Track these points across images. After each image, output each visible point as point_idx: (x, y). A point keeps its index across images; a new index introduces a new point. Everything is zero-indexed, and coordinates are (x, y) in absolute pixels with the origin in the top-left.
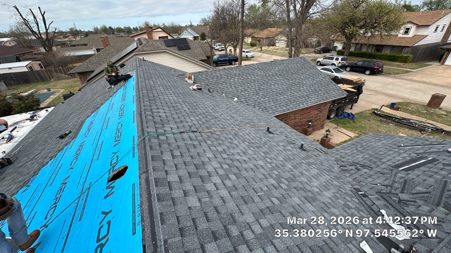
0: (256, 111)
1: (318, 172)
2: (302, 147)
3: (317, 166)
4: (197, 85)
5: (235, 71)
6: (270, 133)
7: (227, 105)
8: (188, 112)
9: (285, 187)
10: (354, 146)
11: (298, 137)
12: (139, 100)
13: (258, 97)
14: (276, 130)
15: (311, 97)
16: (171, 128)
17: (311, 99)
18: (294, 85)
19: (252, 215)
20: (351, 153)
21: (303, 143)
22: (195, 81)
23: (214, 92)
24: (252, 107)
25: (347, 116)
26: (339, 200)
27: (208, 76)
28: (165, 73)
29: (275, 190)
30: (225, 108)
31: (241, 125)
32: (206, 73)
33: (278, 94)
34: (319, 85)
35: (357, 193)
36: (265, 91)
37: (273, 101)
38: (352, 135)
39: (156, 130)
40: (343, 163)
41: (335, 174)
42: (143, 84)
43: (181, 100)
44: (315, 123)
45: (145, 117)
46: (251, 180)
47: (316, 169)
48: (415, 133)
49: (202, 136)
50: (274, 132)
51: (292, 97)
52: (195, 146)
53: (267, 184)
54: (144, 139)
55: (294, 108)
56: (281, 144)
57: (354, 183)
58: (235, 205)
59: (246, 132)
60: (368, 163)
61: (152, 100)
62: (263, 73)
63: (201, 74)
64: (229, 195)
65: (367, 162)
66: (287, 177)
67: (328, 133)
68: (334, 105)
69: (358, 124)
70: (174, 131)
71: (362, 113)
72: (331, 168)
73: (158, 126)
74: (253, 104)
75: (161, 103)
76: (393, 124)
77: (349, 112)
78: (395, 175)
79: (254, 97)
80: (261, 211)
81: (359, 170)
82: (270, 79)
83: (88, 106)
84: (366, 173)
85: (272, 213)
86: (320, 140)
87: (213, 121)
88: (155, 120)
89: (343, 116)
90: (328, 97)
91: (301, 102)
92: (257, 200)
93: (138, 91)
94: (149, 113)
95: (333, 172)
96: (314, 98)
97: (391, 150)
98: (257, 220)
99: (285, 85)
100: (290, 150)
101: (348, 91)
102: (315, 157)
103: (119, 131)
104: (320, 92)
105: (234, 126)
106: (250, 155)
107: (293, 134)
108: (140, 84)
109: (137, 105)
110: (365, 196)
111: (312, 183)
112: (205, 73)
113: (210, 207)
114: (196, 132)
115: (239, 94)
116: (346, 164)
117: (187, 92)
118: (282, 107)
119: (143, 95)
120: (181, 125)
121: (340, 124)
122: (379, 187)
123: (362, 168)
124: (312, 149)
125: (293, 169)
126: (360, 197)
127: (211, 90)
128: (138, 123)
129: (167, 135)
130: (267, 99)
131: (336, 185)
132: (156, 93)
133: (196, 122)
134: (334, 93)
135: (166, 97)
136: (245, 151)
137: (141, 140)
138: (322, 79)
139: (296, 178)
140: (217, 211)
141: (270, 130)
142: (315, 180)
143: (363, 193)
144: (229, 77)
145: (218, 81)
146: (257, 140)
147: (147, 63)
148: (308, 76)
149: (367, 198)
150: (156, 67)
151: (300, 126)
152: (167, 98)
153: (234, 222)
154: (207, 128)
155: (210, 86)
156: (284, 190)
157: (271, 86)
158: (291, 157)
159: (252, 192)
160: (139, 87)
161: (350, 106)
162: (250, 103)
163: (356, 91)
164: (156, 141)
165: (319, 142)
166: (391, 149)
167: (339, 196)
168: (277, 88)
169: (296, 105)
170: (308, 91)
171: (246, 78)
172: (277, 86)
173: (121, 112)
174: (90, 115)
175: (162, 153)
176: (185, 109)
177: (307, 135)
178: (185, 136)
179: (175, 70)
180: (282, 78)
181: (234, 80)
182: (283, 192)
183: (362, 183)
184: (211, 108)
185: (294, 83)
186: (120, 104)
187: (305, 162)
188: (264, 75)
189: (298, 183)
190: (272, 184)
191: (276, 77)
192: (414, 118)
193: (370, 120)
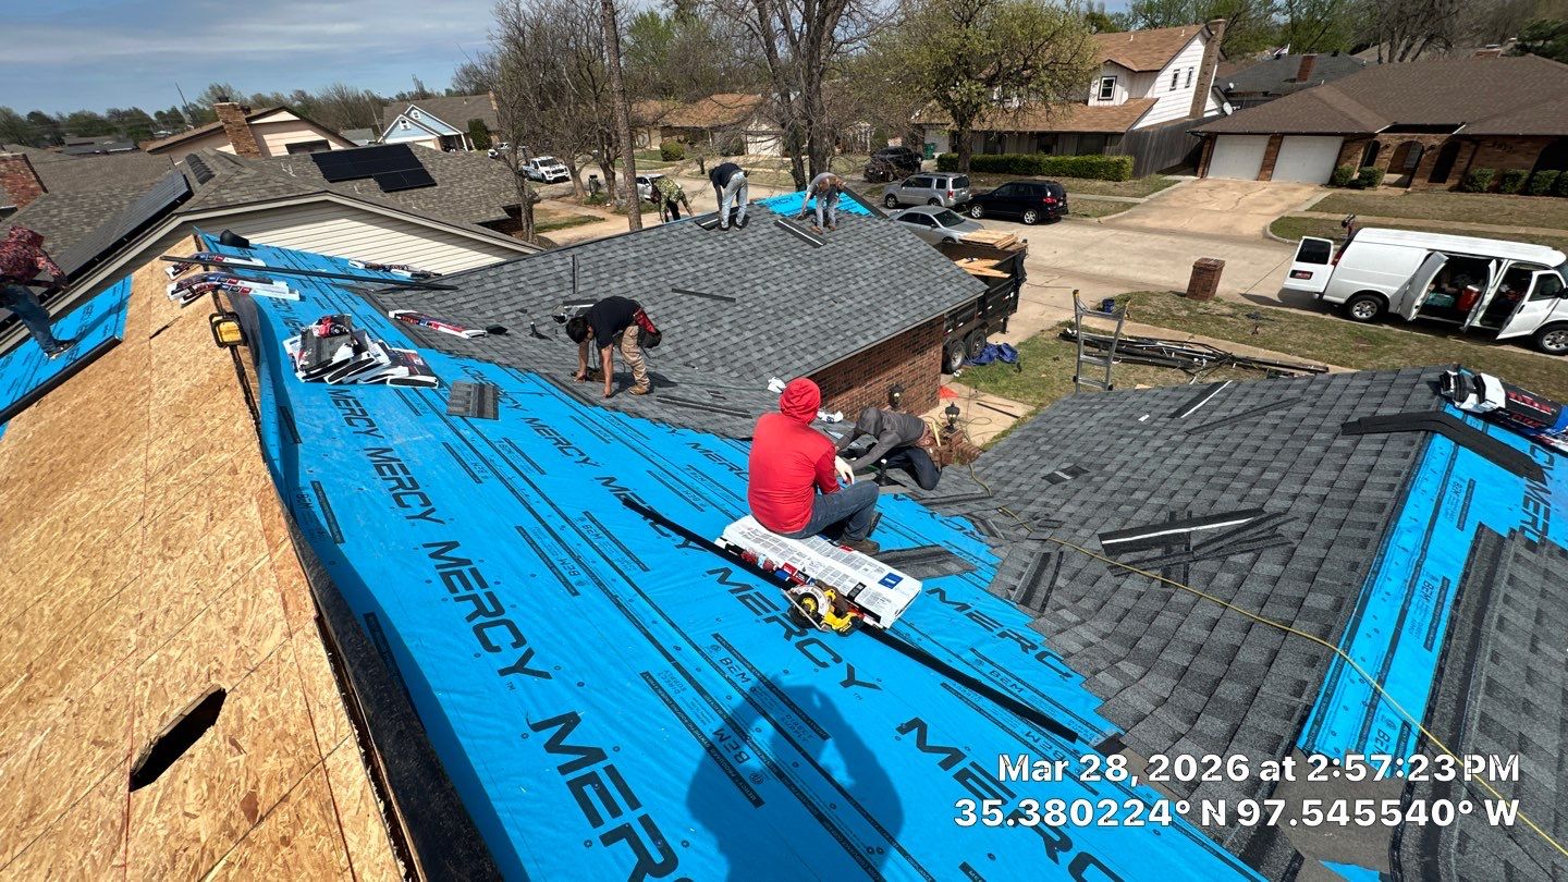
0: (720, 382)
5: (622, 253)
10: (1029, 443)
13: (716, 331)
15: (886, 310)
17: (886, 317)
18: (827, 277)
20: (1024, 466)
24: (705, 368)
27: (523, 278)
32: (514, 267)
33: (781, 314)
34: (902, 269)
36: (739, 309)
37: (769, 338)
38: (1020, 410)
44: (912, 392)
48: (1175, 376)
51: (829, 318)
55: (838, 356)
62: (721, 250)
67: (954, 416)
68: (956, 327)
69: (1029, 375)
71: (1033, 339)
74: (704, 360)
76: (1117, 360)
77: (1000, 343)
79: (704, 335)
82: (746, 266)
84: (1071, 515)
89: (985, 357)
90: (934, 304)
91: (858, 329)
96: (894, 313)
97: (1122, 436)
99: (798, 280)
101: (986, 279)
104: (909, 292)
112: (509, 268)
118: (801, 355)
121: (982, 384)
127: (545, 328)
130: (748, 334)
134: (949, 290)
138: (908, 249)
144: (604, 275)
145: (566, 293)
148: (866, 246)
155: (535, 316)
157: (757, 288)
161: (999, 324)
162: (694, 355)
163: (1007, 276)
166: (1121, 432)
168: (775, 295)
169: (845, 343)
170: (872, 294)
171: (664, 271)
172: (775, 288)
180: (784, 260)
185: (828, 270)
188: (726, 254)
191: (767, 258)
192: (1163, 334)
193: (1057, 359)
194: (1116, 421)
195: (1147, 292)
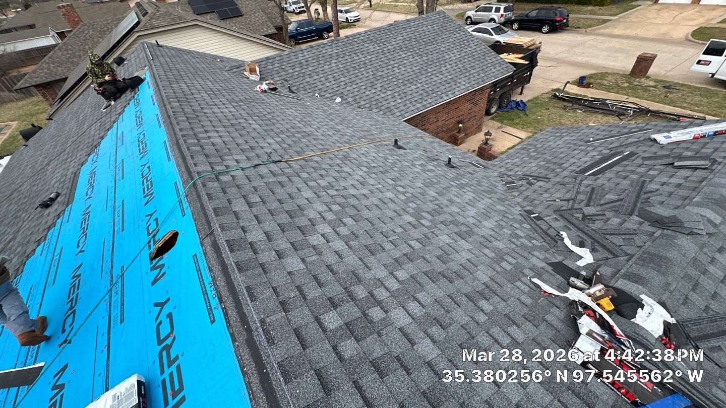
0: (374, 116)
1: (474, 195)
2: (449, 164)
3: (472, 187)
4: (267, 82)
5: (330, 50)
6: (400, 148)
7: (324, 111)
8: (259, 130)
9: (427, 223)
10: (525, 152)
11: (443, 149)
12: (169, 120)
13: (374, 91)
14: (408, 143)
15: (459, 81)
16: (237, 161)
17: (459, 85)
18: (430, 63)
19: (383, 268)
20: (521, 163)
21: (450, 157)
22: (263, 76)
23: (299, 91)
24: (368, 109)
25: (516, 107)
26: (505, 230)
27: (284, 63)
28: (203, 66)
29: (413, 230)
30: (322, 117)
31: (353, 141)
32: (279, 58)
33: (406, 82)
34: (470, 59)
35: (529, 217)
36: (385, 79)
37: (399, 95)
38: (523, 135)
39: (212, 168)
40: (509, 179)
41: (498, 196)
42: (168, 91)
43: (244, 112)
44: (469, 124)
45: (188, 148)
46: (376, 221)
47: (472, 192)
48: (612, 120)
49: (291, 167)
50: (405, 147)
51: (430, 85)
52: (282, 185)
53: (401, 223)
54: (194, 184)
55: (433, 104)
56: (417, 163)
57: (525, 203)
58: (356, 259)
59: (362, 152)
60: (544, 173)
61: (192, 118)
62: (378, 48)
63: (270, 61)
64: (347, 247)
65: (542, 171)
66: (430, 210)
67: (489, 137)
68: (495, 91)
69: (532, 117)
70: (242, 165)
71: (537, 98)
72: (493, 188)
73: (212, 160)
74: (367, 105)
75: (210, 121)
76: (581, 110)
77: (518, 100)
78: (580, 184)
79: (368, 93)
80: (396, 260)
81: (531, 184)
82: (390, 57)
83: (76, 144)
84: (540, 187)
85: (412, 261)
86: (477, 149)
87: (305, 140)
88: (207, 152)
90: (485, 78)
91: (444, 91)
92: (388, 246)
93: (163, 105)
94: (192, 141)
95: (496, 193)
96: (464, 83)
97: (575, 149)
98: (392, 274)
99: (416, 65)
100: (432, 171)
101: (515, 64)
102: (469, 175)
103: (147, 178)
104: (473, 71)
105: (340, 145)
106: (371, 186)
107: (435, 145)
108: (163, 92)
109: (167, 129)
110: (539, 218)
111: (467, 213)
112: (277, 59)
113: (321, 267)
114: (281, 161)
115: (342, 91)
116: (515, 178)
117: (253, 97)
118: (414, 103)
119: (173, 112)
120: (252, 154)
121: (506, 121)
122: (559, 203)
123: (535, 181)
124: (464, 164)
125: (438, 197)
126: (533, 221)
127: (294, 89)
128: (176, 159)
129: (232, 173)
130: (389, 93)
131: (501, 211)
132: (196, 104)
133: (277, 146)
134: (494, 70)
135: (216, 110)
136: (364, 180)
137: (190, 188)
138: (475, 47)
139: (442, 208)
140: (332, 271)
141: (399, 143)
142: (470, 208)
143: (537, 215)
144: (321, 62)
145: (303, 71)
146: (380, 161)
147: (167, 50)
148: (453, 46)
149: (542, 221)
150: (186, 57)
151: (446, 132)
152: (218, 111)
153: (359, 280)
154: (298, 153)
155: (290, 82)
156: (427, 227)
157: (395, 69)
158: (433, 180)
159: (379, 238)
160: (162, 97)
161: (519, 90)
162: (363, 103)
163: (527, 62)
164: (216, 184)
165: (476, 153)
166: (575, 147)
167: (504, 224)
168: (403, 73)
169: (437, 98)
170: (453, 72)
171: (350, 60)
172: (404, 69)
173: (141, 146)
174: (86, 160)
175: (229, 201)
176: (254, 126)
177: (457, 145)
178: (263, 170)
179: (222, 59)
180: (410, 54)
181: (331, 66)
182: (425, 230)
183: (536, 202)
184: (299, 119)
185: (431, 59)
186: (135, 133)
187: (455, 185)
188: (380, 51)
189: (447, 216)
190: (409, 223)
191: (401, 53)
192: (611, 97)
193: (548, 109)
194: (573, 142)
195: (606, 73)
